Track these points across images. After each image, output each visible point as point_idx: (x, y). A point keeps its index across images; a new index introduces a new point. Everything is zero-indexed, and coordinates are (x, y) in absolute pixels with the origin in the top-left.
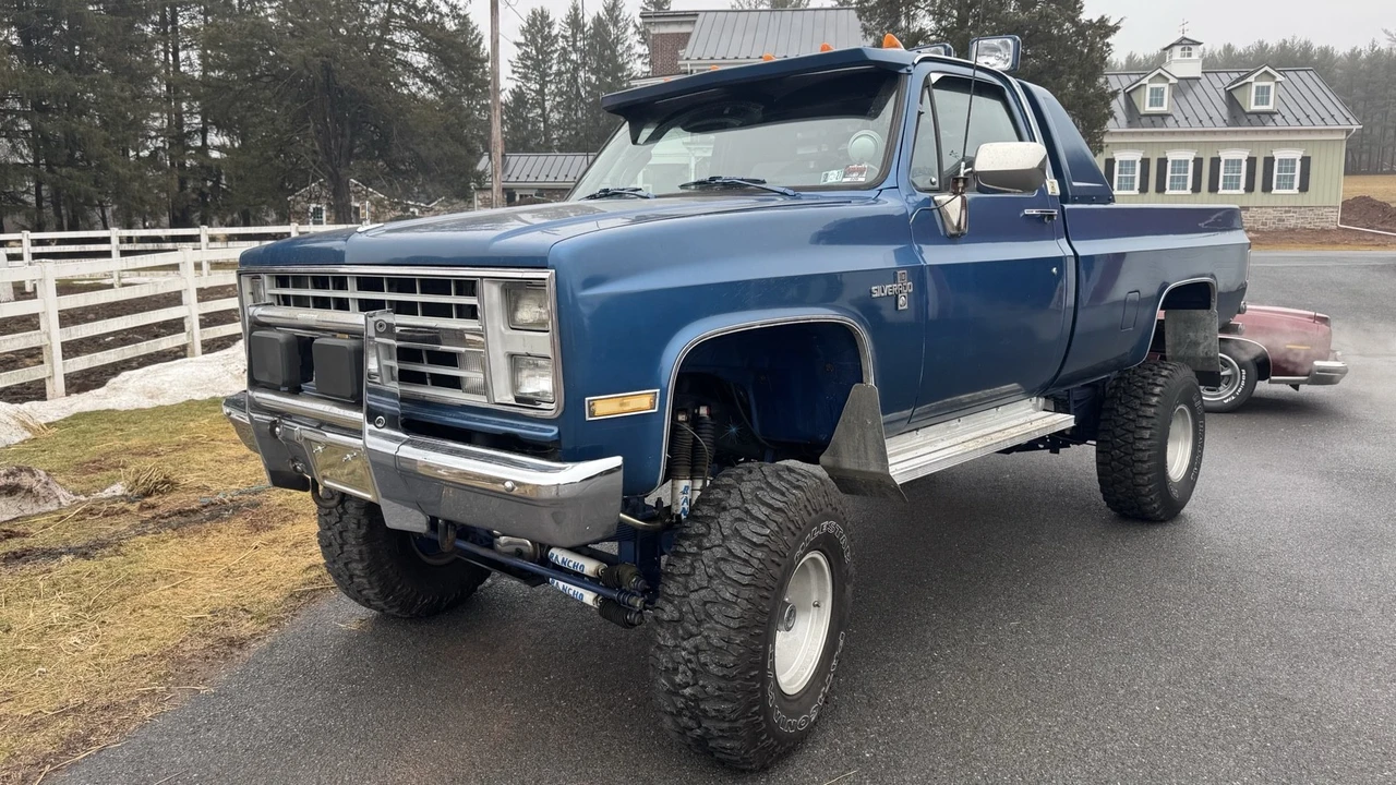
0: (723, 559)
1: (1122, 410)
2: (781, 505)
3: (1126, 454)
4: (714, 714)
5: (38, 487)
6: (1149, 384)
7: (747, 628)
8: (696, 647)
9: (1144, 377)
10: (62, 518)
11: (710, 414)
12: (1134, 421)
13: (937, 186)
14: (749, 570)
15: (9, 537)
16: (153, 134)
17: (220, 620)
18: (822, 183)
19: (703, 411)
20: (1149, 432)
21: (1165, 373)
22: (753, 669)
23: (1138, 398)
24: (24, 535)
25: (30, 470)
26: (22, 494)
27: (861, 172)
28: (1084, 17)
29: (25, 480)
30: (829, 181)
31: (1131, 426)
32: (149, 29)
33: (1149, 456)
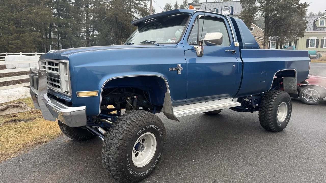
0: (117, 133)
1: (265, 102)
2: (135, 120)
3: (265, 114)
4: (112, 170)
5: (23, 106)
6: (273, 96)
7: (120, 150)
8: (108, 154)
9: (272, 94)
10: (26, 113)
11: (137, 97)
12: (268, 105)
13: (196, 43)
14: (122, 136)
15: (14, 116)
16: (82, 32)
17: (42, 138)
18: (166, 42)
19: (135, 97)
20: (271, 108)
21: (278, 93)
22: (122, 160)
23: (269, 99)
24: (17, 116)
25: (22, 103)
26: (20, 107)
27: (175, 40)
28: (300, 3)
29: (21, 105)
30: (168, 42)
31: (267, 107)
32: (83, 9)
33: (271, 115)
